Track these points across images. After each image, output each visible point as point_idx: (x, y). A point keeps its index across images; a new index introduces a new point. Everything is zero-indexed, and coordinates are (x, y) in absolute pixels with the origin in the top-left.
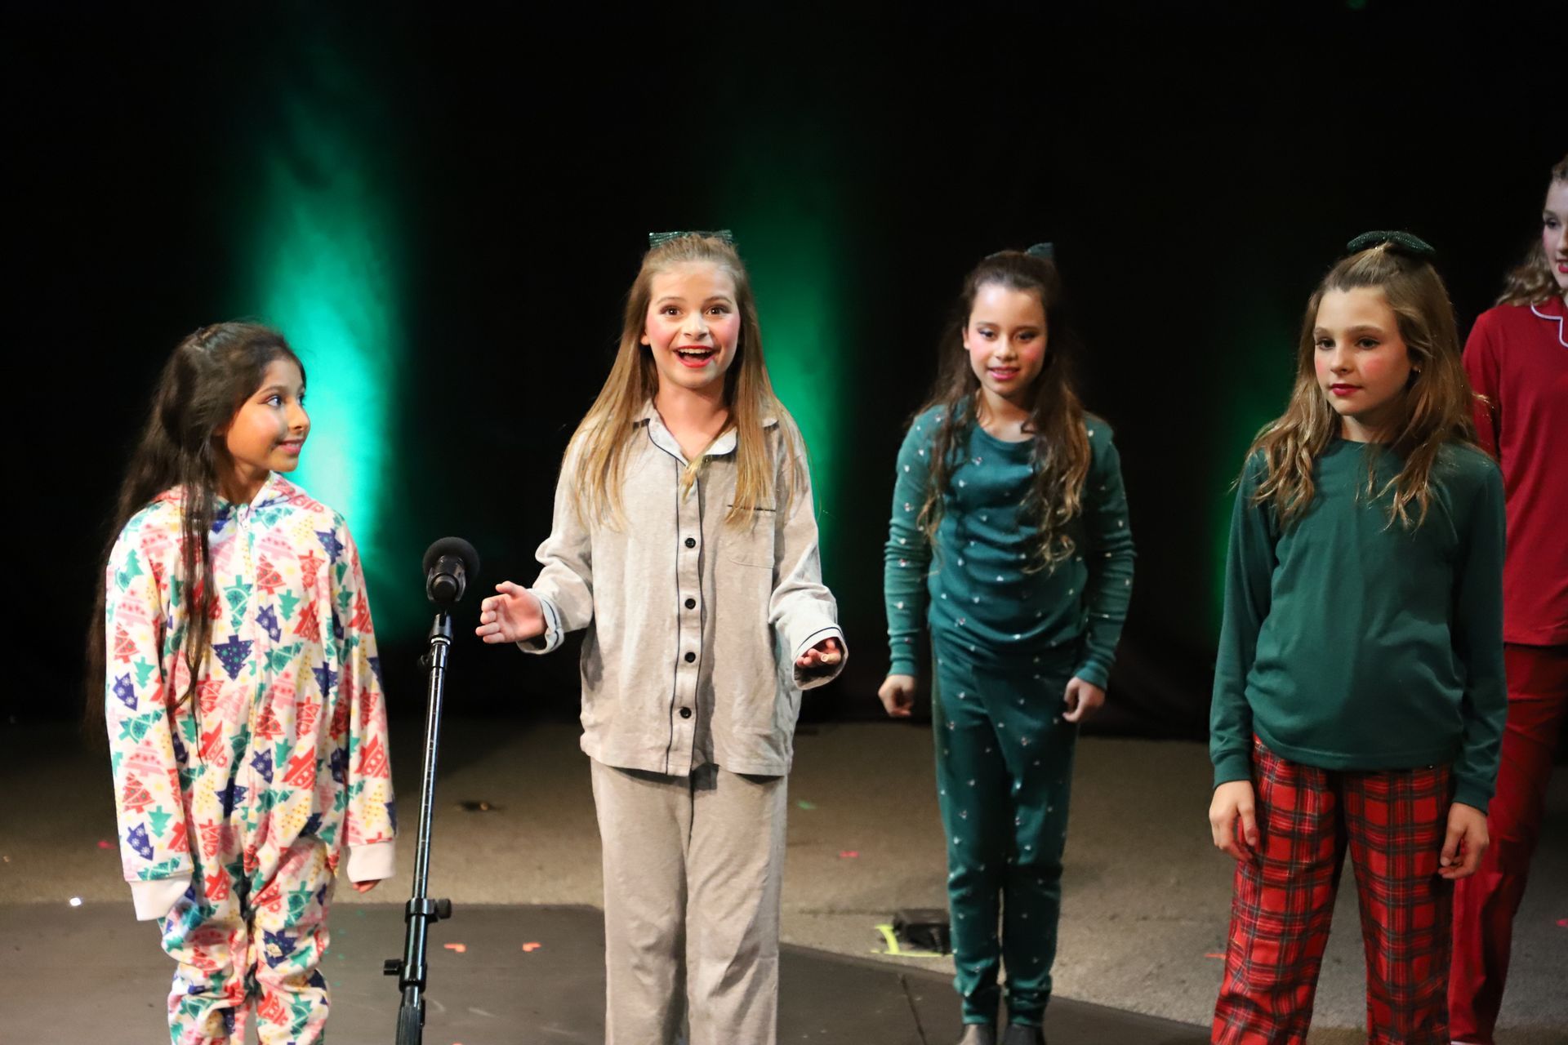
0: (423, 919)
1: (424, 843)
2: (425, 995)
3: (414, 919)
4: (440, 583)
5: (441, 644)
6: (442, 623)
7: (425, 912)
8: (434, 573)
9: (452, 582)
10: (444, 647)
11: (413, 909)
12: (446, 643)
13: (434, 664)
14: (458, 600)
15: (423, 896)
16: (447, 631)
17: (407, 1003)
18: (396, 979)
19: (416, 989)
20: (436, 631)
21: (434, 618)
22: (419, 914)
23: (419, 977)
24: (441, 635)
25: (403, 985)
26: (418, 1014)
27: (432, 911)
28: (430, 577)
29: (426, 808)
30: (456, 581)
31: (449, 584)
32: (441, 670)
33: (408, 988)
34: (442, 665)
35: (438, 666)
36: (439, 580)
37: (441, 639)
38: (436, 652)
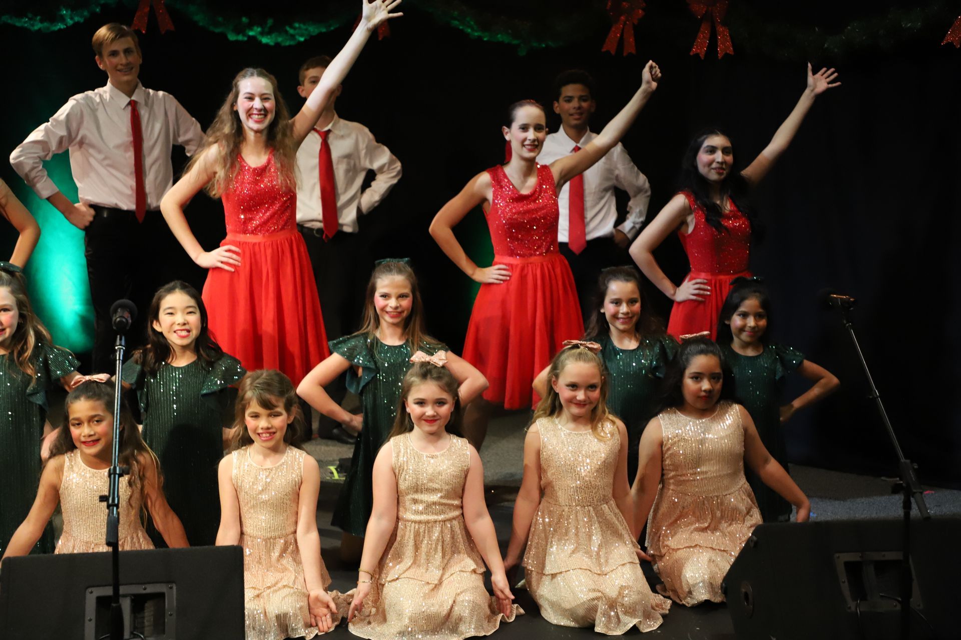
0: (117, 476)
1: (116, 441)
2: (119, 510)
3: (112, 476)
4: (119, 321)
5: (120, 349)
6: (121, 339)
7: (118, 472)
8: (116, 316)
9: (124, 320)
10: (122, 350)
11: (112, 471)
13: (118, 358)
14: (128, 328)
15: (116, 465)
16: (123, 343)
17: (111, 515)
18: (105, 504)
19: (115, 508)
20: (118, 342)
21: (116, 338)
22: (115, 473)
23: (116, 502)
24: (120, 345)
25: (108, 507)
26: (116, 520)
27: (121, 472)
28: (114, 319)
29: (116, 425)
30: (127, 320)
31: (123, 321)
32: (121, 361)
33: (111, 508)
34: (121, 358)
35: (119, 359)
36: (118, 319)
37: (120, 347)
38: (118, 352)
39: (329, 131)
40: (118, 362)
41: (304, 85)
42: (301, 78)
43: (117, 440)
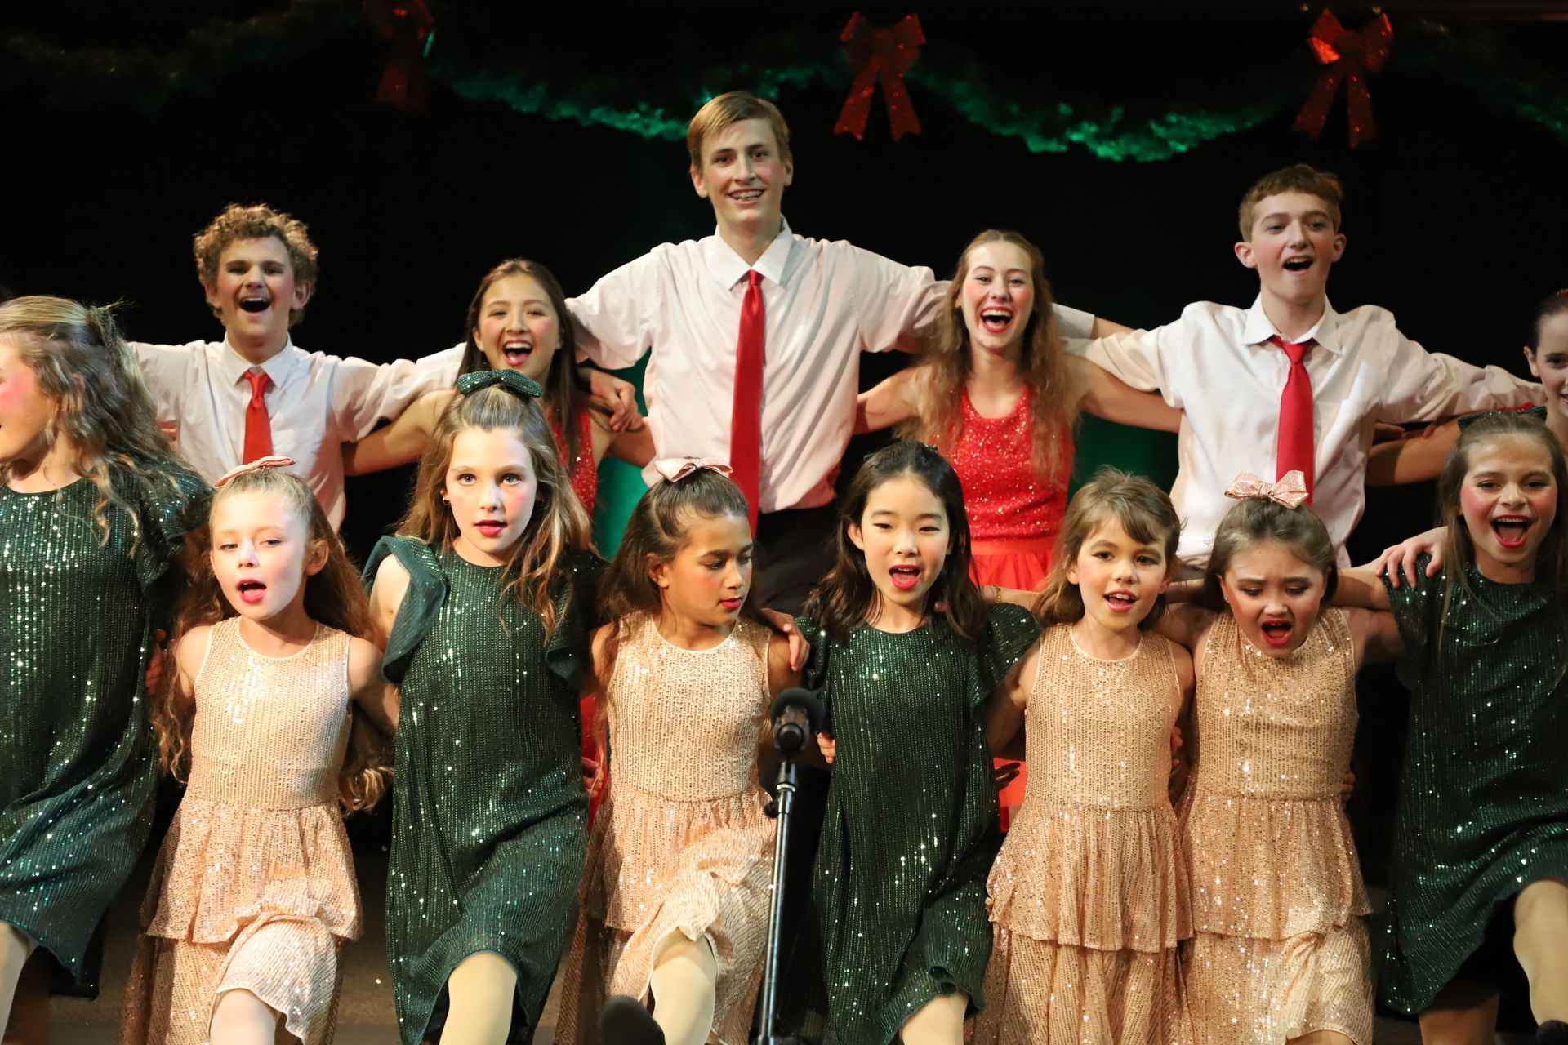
1: (770, 983)
4: (788, 733)
5: (786, 790)
6: (788, 771)
8: (780, 722)
9: (797, 731)
10: (789, 794)
12: (791, 790)
13: (780, 809)
14: (803, 748)
16: (792, 779)
20: (782, 778)
21: (779, 766)
24: (787, 782)
28: (777, 727)
29: (773, 949)
30: (801, 730)
31: (795, 734)
32: (786, 816)
34: (787, 810)
35: (784, 812)
36: (785, 729)
37: (787, 786)
38: (782, 798)
39: (1312, 343)
40: (780, 816)
41: (1250, 239)
42: (1243, 223)
43: (773, 981)
